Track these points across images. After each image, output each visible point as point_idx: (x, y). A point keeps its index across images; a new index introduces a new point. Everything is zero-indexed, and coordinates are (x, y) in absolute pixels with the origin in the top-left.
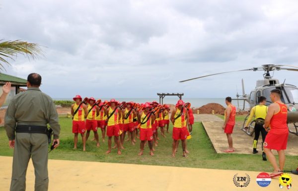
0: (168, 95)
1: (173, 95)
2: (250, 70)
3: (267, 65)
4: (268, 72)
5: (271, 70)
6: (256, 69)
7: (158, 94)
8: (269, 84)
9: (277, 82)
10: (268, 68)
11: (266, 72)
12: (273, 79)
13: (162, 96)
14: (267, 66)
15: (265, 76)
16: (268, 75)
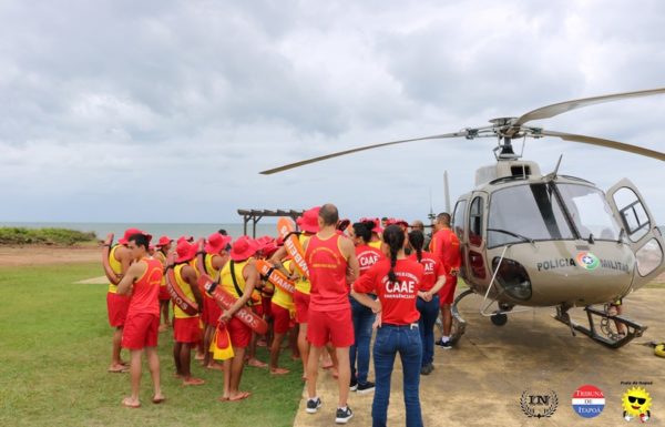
0: (267, 213)
1: (280, 213)
2: (456, 135)
3: (506, 120)
4: (507, 140)
5: (515, 136)
6: (472, 133)
7: (241, 213)
8: (509, 174)
9: (532, 169)
10: (508, 130)
11: (503, 142)
12: (521, 162)
13: (252, 215)
15: (498, 153)
16: (508, 150)
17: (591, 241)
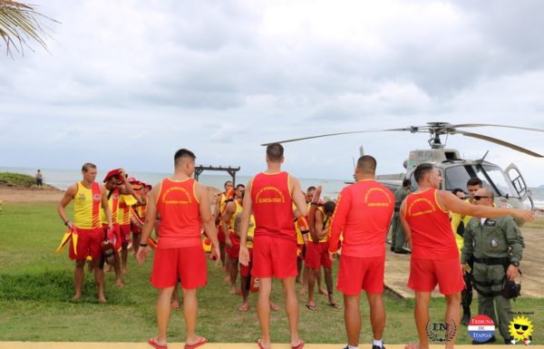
0: (211, 168)
1: (220, 169)
2: (404, 130)
4: (437, 135)
6: (415, 129)
10: (438, 129)
11: (434, 136)
14: (437, 124)
15: (432, 142)
16: (437, 141)
17: (507, 197)
